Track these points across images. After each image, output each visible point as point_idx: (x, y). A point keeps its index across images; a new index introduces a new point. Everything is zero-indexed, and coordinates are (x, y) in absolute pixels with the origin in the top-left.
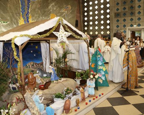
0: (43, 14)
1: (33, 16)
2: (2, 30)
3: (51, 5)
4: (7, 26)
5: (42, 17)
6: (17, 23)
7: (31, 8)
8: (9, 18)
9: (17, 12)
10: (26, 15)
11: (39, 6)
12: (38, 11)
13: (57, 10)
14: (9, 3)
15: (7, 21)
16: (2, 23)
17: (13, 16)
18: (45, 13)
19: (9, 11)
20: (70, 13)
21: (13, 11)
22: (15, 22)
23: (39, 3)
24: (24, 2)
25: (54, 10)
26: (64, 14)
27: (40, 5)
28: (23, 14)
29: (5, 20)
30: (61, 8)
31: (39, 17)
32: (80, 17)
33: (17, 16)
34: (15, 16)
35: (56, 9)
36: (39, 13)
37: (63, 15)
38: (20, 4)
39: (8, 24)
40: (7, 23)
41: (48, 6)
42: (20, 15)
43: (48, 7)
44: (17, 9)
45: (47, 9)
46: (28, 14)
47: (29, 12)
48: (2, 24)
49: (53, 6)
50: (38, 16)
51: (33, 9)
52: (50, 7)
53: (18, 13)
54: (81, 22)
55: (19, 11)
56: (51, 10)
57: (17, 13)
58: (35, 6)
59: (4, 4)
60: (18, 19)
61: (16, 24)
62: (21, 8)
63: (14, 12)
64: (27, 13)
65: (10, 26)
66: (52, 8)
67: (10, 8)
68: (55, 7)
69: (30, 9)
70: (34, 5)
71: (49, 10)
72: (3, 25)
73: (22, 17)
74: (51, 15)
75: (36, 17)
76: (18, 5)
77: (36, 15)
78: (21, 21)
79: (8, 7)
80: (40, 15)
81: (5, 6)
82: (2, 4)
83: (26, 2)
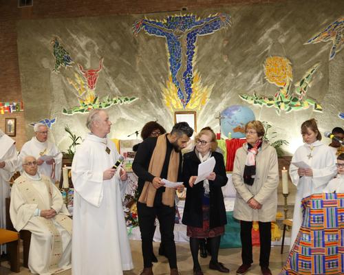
0: (238, 64)
1: (204, 74)
2: (122, 117)
3: (269, 31)
4: (133, 106)
5: (235, 72)
6: (159, 98)
7: (198, 55)
8: (138, 89)
9: (159, 73)
10: (185, 75)
11: (225, 45)
12: (221, 59)
13: (294, 40)
14: (140, 55)
15: (132, 97)
16: (121, 102)
17: (149, 82)
18: (244, 60)
19: (140, 73)
21: (150, 71)
22: (154, 97)
23: (223, 36)
25: (281, 45)
26: (322, 51)
27: (227, 42)
28: (174, 74)
29: (128, 95)
30: (306, 32)
31: (225, 75)
33: (158, 81)
34: (154, 81)
35: (288, 41)
36: (226, 63)
37: (318, 54)
38: (168, 51)
39: (137, 103)
40: (134, 100)
41: (255, 39)
42: (166, 79)
43: (255, 41)
44: (158, 64)
45: (254, 46)
47: (191, 68)
48: (121, 104)
49: (275, 34)
50: (222, 73)
51: (204, 57)
52: (265, 37)
53: (162, 74)
55: (165, 68)
56: (269, 48)
57: (158, 75)
58: (211, 47)
59: (128, 60)
60: (162, 87)
61: (156, 100)
62: (170, 60)
63: (151, 74)
64: (188, 69)
65: (140, 106)
66: (270, 40)
67: (142, 66)
68: (285, 34)
69: (194, 58)
70: (206, 45)
71: (261, 48)
73: (171, 83)
74: (267, 61)
75: (214, 77)
76: (162, 54)
77: (214, 71)
78: (169, 91)
79: (137, 65)
80: (227, 68)
81: (130, 64)
82: (125, 61)
83: (185, 44)
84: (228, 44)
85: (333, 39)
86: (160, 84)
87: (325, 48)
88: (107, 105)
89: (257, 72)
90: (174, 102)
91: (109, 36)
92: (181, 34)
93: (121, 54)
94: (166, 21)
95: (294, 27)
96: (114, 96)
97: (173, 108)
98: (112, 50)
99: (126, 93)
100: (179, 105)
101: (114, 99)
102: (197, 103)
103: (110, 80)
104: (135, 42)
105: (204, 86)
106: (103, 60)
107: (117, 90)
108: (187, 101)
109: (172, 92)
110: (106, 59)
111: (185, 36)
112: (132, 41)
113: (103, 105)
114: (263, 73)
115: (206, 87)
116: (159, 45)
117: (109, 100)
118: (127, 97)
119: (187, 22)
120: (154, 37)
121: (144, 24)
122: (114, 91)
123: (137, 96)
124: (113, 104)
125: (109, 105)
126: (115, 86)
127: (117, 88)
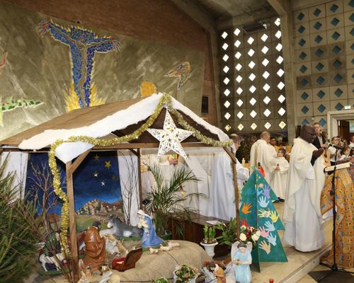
0: (123, 83)
1: (100, 87)
2: (27, 121)
3: (144, 61)
4: (38, 111)
5: (121, 89)
6: (63, 105)
7: (96, 70)
8: (43, 93)
9: (63, 79)
10: (85, 86)
11: (115, 65)
12: (113, 76)
13: (159, 72)
14: (46, 58)
15: (38, 101)
16: (27, 105)
17: (54, 88)
18: (127, 81)
19: (45, 77)
20: (190, 79)
21: (54, 76)
22: (58, 102)
23: (114, 58)
24: (80, 56)
25: (151, 73)
27: (116, 63)
28: (76, 83)
29: (33, 98)
30: (166, 68)
31: (114, 91)
32: (213, 88)
33: (61, 87)
34: (58, 87)
35: (155, 71)
36: (115, 81)
37: (172, 84)
38: (72, 60)
39: (42, 108)
40: (39, 104)
41: (135, 65)
42: (69, 86)
43: (135, 67)
44: (62, 71)
45: (134, 70)
46: (89, 84)
47: (90, 80)
48: (26, 107)
49: (147, 64)
51: (100, 72)
52: (141, 66)
53: (66, 81)
54: (214, 100)
55: (68, 75)
56: (144, 74)
57: (62, 81)
58: (105, 65)
59: (33, 60)
60: (65, 94)
61: (60, 106)
62: (73, 69)
63: (56, 79)
64: (87, 81)
65: (45, 112)
66: (144, 68)
67: (48, 70)
68: (154, 66)
69: (92, 72)
70: (102, 62)
71: (139, 73)
72: (29, 111)
73: (73, 91)
74: (143, 84)
75: (106, 91)
76: (66, 62)
77: (106, 86)
79: (43, 68)
80: (116, 85)
81: (36, 65)
82: (30, 60)
83: (85, 56)
84: (117, 65)
85: (180, 76)
86: (64, 91)
87: (175, 82)
88: (11, 107)
89: (136, 92)
91: (14, 29)
92: (82, 46)
93: (27, 53)
94: (70, 30)
95: (158, 62)
96: (19, 97)
98: (17, 45)
99: (32, 96)
101: (19, 101)
103: (14, 78)
104: (41, 43)
105: (99, 97)
106: (7, 54)
107: (21, 91)
109: (73, 100)
110: (10, 54)
111: (86, 50)
112: (38, 41)
113: (7, 106)
114: (140, 93)
115: (101, 99)
116: (63, 52)
117: (13, 102)
118: (33, 100)
119: (88, 37)
120: (58, 43)
121: (50, 27)
122: (18, 92)
123: (42, 100)
124: (17, 106)
125: (13, 107)
126: (19, 87)
127: (21, 89)
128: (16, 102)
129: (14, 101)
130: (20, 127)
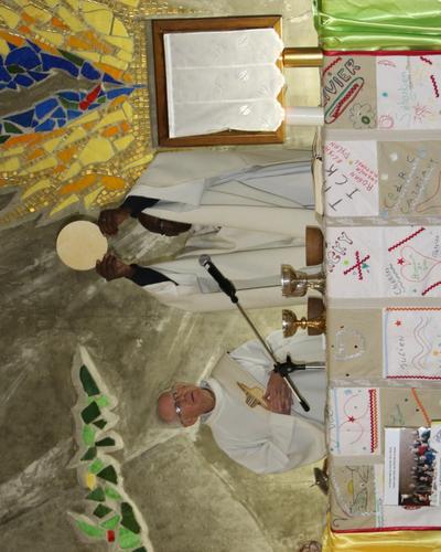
4: (130, 379)
15: (78, 384)
16: (108, 442)
29: (67, 406)
48: (120, 443)
65: (131, 338)
78: (38, 176)
88: (130, 522)
90: (99, 151)
96: (71, 481)
97: (128, 154)
100: (113, 118)
101: (92, 481)
102: (101, 20)
107: (37, 469)
108: (90, 72)
109: (41, 166)
113: (126, 542)
117: (101, 512)
118: (79, 408)
122: (47, 484)
123: (69, 358)
124: (119, 489)
125: (126, 508)
126: (18, 481)
127: (30, 469)
128: (98, 495)
129: (94, 505)
130: (224, 473)
